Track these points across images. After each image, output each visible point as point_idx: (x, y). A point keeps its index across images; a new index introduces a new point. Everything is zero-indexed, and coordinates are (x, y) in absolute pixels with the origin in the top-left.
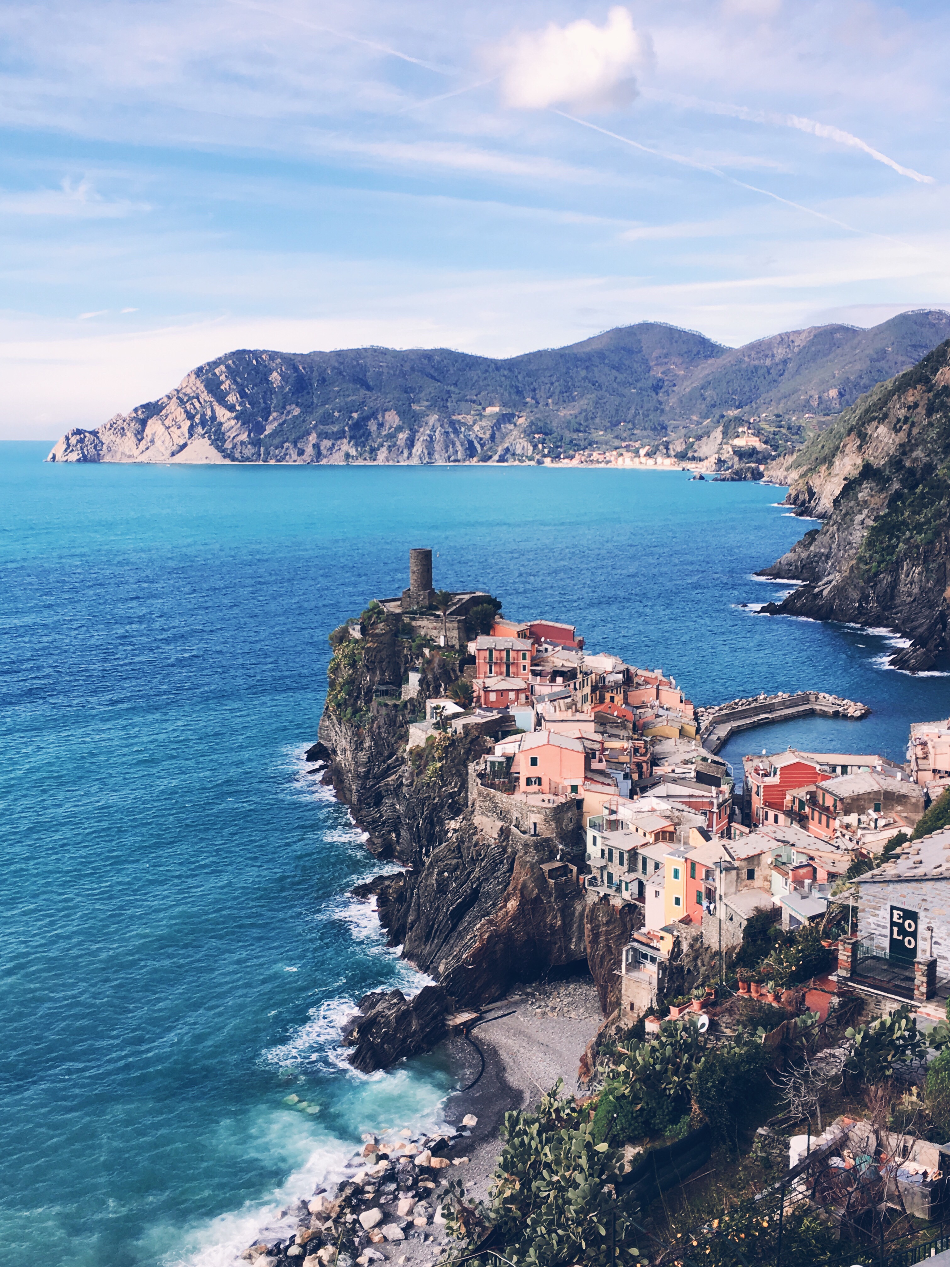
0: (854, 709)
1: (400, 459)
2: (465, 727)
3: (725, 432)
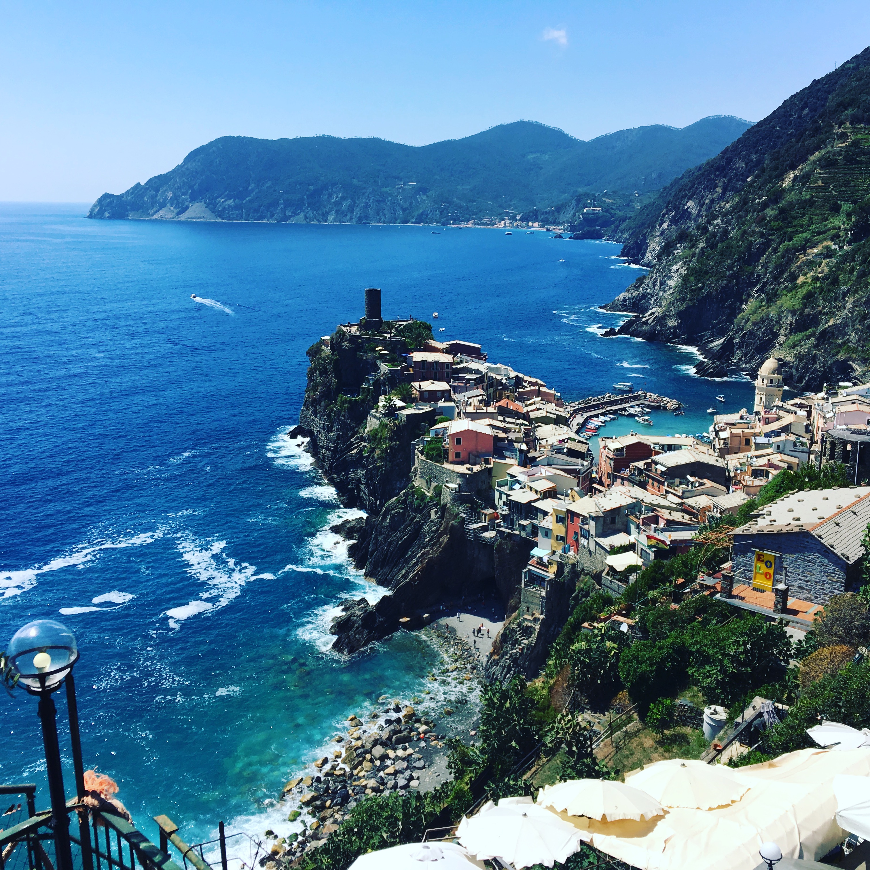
0: (671, 403)
1: (344, 219)
2: (408, 416)
3: (577, 205)
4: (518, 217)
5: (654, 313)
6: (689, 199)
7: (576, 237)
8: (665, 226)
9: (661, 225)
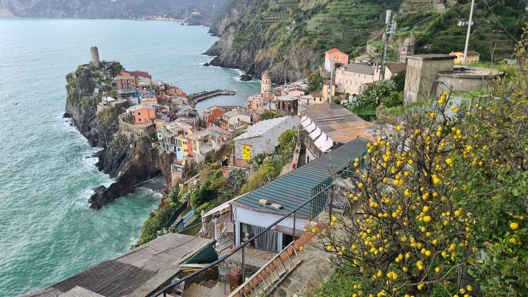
2: (116, 105)
3: (189, 10)
4: (164, 16)
5: (223, 56)
6: (235, 8)
7: (190, 25)
8: (225, 20)
9: (224, 19)
